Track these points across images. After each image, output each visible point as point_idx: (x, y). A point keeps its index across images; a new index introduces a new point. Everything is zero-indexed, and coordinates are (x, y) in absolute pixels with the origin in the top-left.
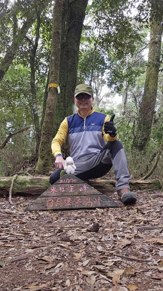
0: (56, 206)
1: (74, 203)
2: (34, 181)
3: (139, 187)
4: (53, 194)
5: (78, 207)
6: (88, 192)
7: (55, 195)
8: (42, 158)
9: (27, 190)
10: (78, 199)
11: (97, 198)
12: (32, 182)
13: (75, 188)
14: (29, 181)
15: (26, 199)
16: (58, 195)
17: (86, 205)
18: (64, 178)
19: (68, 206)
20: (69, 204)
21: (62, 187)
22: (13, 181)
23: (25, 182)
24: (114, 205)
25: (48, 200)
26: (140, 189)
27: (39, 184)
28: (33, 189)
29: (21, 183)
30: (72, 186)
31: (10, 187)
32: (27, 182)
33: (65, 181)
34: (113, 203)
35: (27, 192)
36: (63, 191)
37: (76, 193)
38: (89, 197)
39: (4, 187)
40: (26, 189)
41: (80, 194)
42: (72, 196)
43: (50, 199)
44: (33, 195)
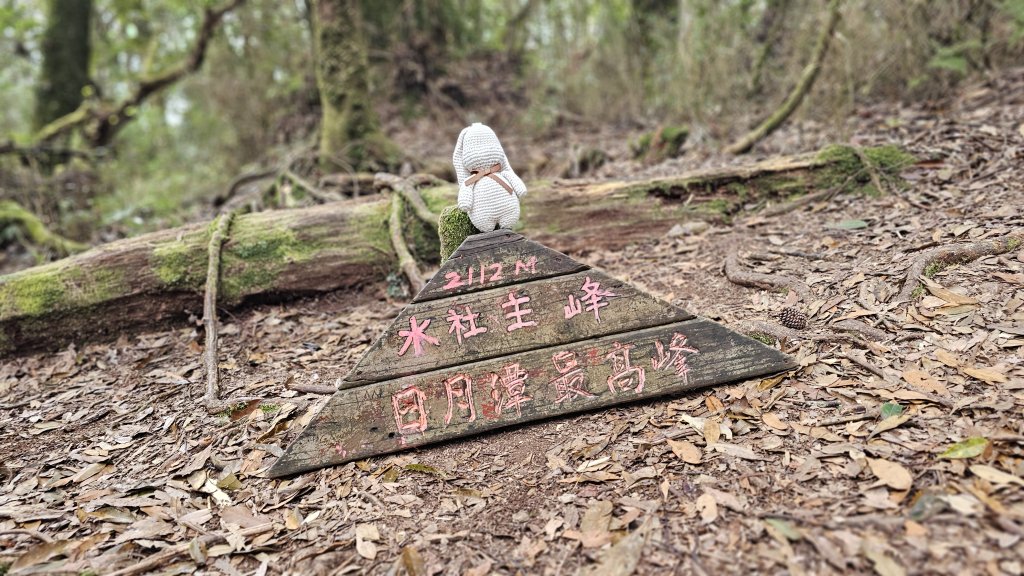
0: (449, 420)
1: (545, 387)
2: (314, 232)
3: (767, 187)
4: (420, 356)
5: (569, 407)
6: (611, 314)
7: (431, 359)
8: (339, 101)
9: (293, 277)
10: (562, 363)
11: (666, 342)
12: (305, 237)
13: (539, 306)
14: (292, 236)
15: (295, 318)
16: (447, 357)
17: (613, 387)
18: (465, 260)
19: (511, 406)
20: (519, 401)
21: (459, 309)
22: (212, 249)
23: (274, 244)
24: (764, 365)
25: (392, 394)
26: (774, 195)
27: (338, 244)
28: (318, 268)
29: (255, 253)
30: (521, 293)
31: (203, 281)
32: (280, 242)
33: (477, 275)
34: (758, 356)
35: (294, 287)
36: (474, 331)
37: (548, 334)
38: (623, 342)
39: (180, 281)
40: (287, 273)
41: (569, 335)
42: (528, 350)
43: (406, 388)
44: (322, 294)
